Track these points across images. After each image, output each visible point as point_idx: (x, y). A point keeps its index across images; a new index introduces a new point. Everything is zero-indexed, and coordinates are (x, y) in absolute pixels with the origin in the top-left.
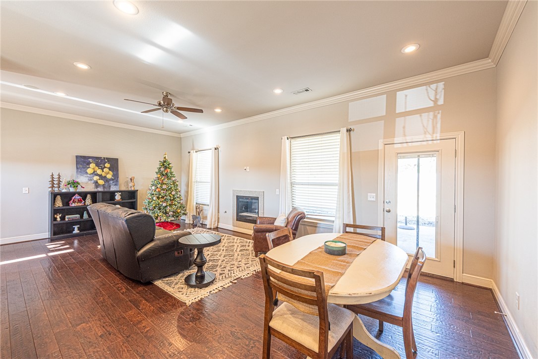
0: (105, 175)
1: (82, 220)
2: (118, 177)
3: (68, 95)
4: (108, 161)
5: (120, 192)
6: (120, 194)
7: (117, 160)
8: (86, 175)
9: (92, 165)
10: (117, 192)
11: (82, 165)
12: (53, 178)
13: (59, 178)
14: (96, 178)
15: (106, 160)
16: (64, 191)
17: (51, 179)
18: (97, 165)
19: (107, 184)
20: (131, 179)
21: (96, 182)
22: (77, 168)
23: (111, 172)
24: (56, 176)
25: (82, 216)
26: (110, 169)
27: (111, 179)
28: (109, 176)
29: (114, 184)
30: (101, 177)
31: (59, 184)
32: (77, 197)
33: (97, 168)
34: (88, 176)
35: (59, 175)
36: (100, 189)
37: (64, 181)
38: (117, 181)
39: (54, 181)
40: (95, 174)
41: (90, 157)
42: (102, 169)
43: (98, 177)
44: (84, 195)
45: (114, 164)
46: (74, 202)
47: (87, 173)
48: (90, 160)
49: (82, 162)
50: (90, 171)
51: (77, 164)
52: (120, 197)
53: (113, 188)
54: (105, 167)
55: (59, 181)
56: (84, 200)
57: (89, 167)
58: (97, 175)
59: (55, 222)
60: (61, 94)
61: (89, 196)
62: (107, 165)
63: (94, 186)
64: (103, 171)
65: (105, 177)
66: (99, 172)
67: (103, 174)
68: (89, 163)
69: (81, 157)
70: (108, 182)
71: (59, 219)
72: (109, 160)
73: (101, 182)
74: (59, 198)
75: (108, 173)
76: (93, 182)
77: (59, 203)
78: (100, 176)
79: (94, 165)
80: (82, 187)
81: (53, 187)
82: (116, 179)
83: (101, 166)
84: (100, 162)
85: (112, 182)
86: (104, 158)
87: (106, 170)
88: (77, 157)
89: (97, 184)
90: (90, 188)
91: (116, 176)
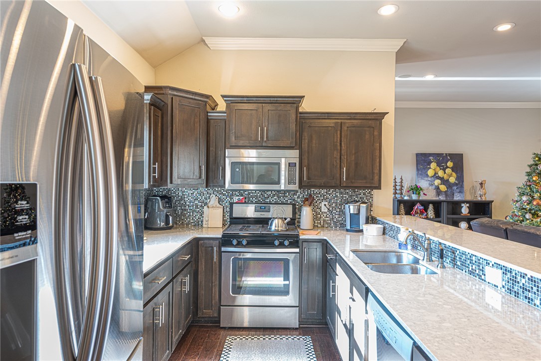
0: (448, 178)
2: (463, 181)
3: (436, 76)
4: (451, 159)
5: (467, 202)
6: (468, 205)
7: (461, 156)
8: (426, 179)
9: (433, 165)
10: (464, 202)
11: (422, 165)
12: (396, 182)
13: (402, 182)
14: (437, 182)
15: (449, 158)
16: (406, 198)
17: (393, 184)
18: (439, 165)
19: (449, 191)
20: (481, 184)
21: (437, 188)
22: (418, 170)
23: (454, 174)
24: (398, 180)
26: (453, 169)
27: (455, 184)
28: (452, 180)
29: (458, 190)
30: (444, 181)
31: (401, 189)
32: (419, 207)
33: (438, 168)
34: (429, 179)
35: (401, 179)
36: (443, 198)
37: (406, 185)
38: (462, 187)
39: (397, 186)
40: (436, 176)
41: (430, 155)
42: (444, 170)
43: (439, 181)
47: (427, 176)
48: (431, 158)
49: (423, 160)
50: (430, 173)
51: (417, 164)
52: (467, 210)
53: (457, 197)
54: (447, 167)
55: (402, 186)
56: (426, 211)
57: (430, 168)
58: (439, 178)
60: (430, 78)
61: (431, 206)
62: (450, 164)
63: (435, 193)
64: (445, 173)
65: (448, 180)
66: (441, 173)
67: (446, 177)
68: (430, 163)
69: (422, 154)
70: (451, 188)
72: (452, 157)
73: (443, 188)
74: (402, 206)
75: (450, 176)
76: (434, 187)
77: (403, 213)
78: (442, 179)
79: (435, 164)
80: (424, 194)
81: (395, 193)
82: (461, 184)
83: (442, 166)
84: (441, 159)
85: (455, 188)
86: (446, 154)
87: (448, 171)
88: (417, 155)
89: (438, 191)
90: (431, 196)
91: (460, 179)
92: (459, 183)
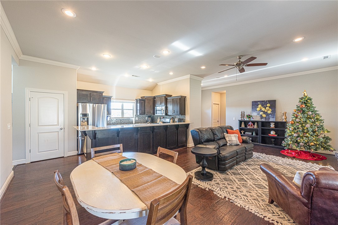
0: (267, 111)
1: (252, 136)
2: (275, 113)
6: (274, 123)
7: (275, 101)
8: (256, 112)
9: (260, 106)
11: (254, 106)
13: (244, 113)
14: (261, 113)
15: (268, 102)
16: (245, 120)
17: (241, 114)
18: (262, 106)
19: (267, 117)
20: (283, 114)
21: (261, 116)
22: (252, 108)
23: (270, 109)
24: (243, 113)
25: (252, 134)
26: (270, 107)
27: (270, 114)
28: (269, 112)
29: (272, 117)
30: (265, 113)
31: (244, 116)
32: (250, 123)
34: (257, 112)
36: (263, 120)
37: (246, 114)
38: (275, 115)
39: (243, 115)
40: (261, 111)
41: (258, 101)
42: (265, 108)
43: (262, 113)
44: (254, 123)
45: (273, 104)
46: (249, 126)
47: (257, 110)
48: (259, 103)
49: (255, 104)
50: (258, 109)
51: (252, 106)
52: (274, 126)
53: (270, 120)
54: (267, 106)
56: (254, 125)
57: (258, 107)
58: (262, 111)
59: (241, 134)
61: (256, 123)
62: (268, 105)
63: (260, 118)
64: (266, 109)
65: (267, 112)
66: (263, 109)
67: (266, 111)
68: (258, 105)
69: (254, 102)
70: (268, 116)
71: (243, 133)
72: (270, 102)
73: (264, 116)
74: (243, 123)
76: (259, 115)
77: (243, 126)
78: (264, 112)
79: (261, 105)
80: (253, 118)
81: (241, 117)
83: (264, 106)
84: (264, 103)
85: (271, 116)
86: (267, 101)
87: (267, 108)
89: (262, 117)
90: (258, 119)
91: (274, 111)
92: (273, 113)
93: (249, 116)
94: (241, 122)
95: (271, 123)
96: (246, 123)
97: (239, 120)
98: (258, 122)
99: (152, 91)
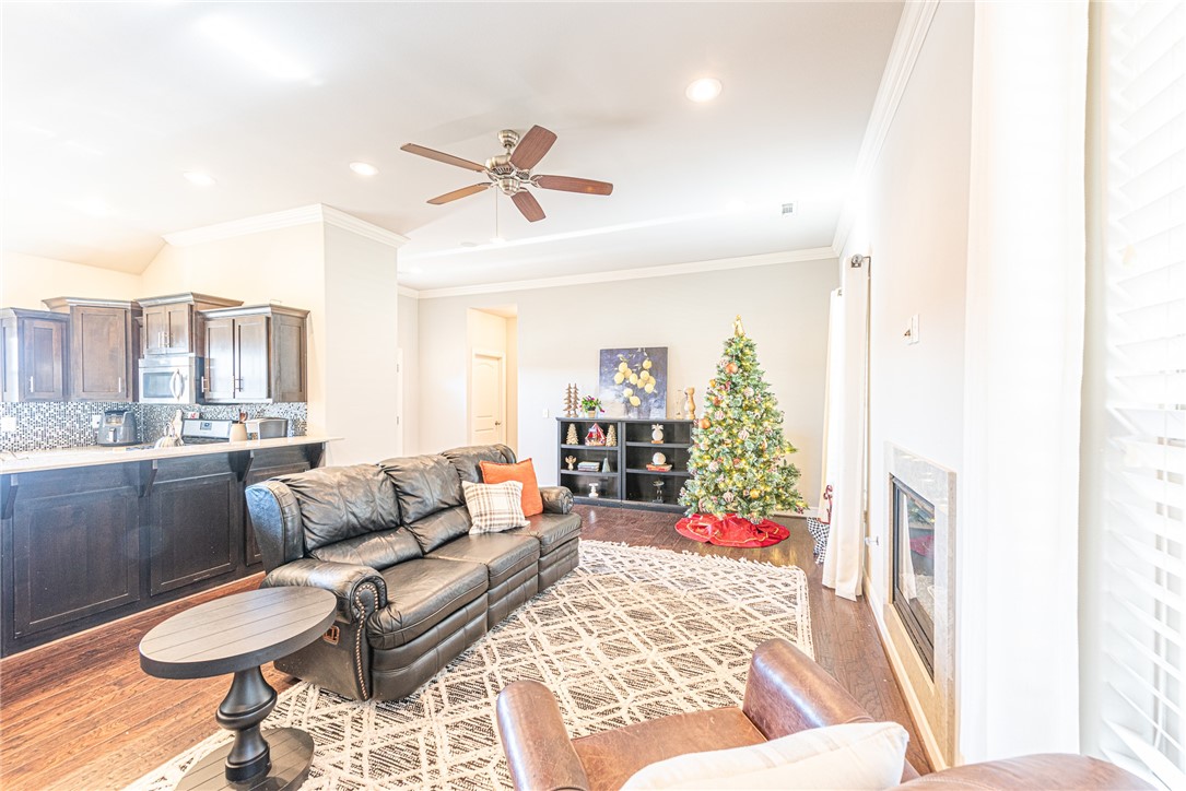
0: (642, 385)
1: (599, 474)
2: (665, 390)
4: (649, 355)
5: (664, 423)
6: (661, 427)
7: (664, 350)
8: (612, 387)
9: (623, 367)
10: (658, 423)
11: (607, 367)
12: (570, 393)
13: (576, 393)
14: (627, 392)
15: (645, 354)
16: (579, 416)
17: (567, 396)
18: (630, 365)
19: (644, 405)
20: (686, 393)
21: (627, 401)
22: (601, 374)
23: (653, 380)
24: (573, 391)
25: (601, 468)
26: (651, 372)
27: (655, 395)
28: (650, 388)
29: (657, 405)
30: (637, 391)
31: (576, 403)
33: (630, 371)
34: (616, 388)
35: (577, 387)
36: (633, 416)
37: (582, 397)
38: (664, 398)
39: (572, 400)
40: (626, 383)
41: (619, 351)
42: (638, 373)
43: (630, 391)
44: (604, 426)
45: (658, 359)
46: (591, 438)
47: (614, 382)
48: (620, 356)
49: (609, 359)
50: (618, 378)
51: (601, 366)
52: (660, 435)
53: (652, 415)
54: (643, 369)
55: (576, 399)
56: (605, 433)
57: (618, 371)
58: (630, 386)
59: (564, 471)
61: (612, 428)
62: (647, 364)
63: (623, 409)
64: (639, 378)
65: (643, 389)
66: (633, 379)
67: (640, 384)
68: (617, 363)
69: (607, 351)
70: (647, 400)
71: (571, 466)
72: (651, 352)
73: (635, 401)
74: (572, 428)
75: (647, 382)
76: (622, 400)
77: (572, 439)
78: (634, 387)
79: (626, 365)
80: (602, 411)
81: (567, 409)
82: (662, 394)
83: (636, 367)
84: (634, 357)
85: (653, 400)
86: (642, 349)
87: (645, 374)
88: (602, 352)
89: (628, 405)
90: (617, 412)
91: (662, 386)
92: (659, 393)
93: (591, 404)
94: (565, 426)
95: (654, 427)
96: (581, 428)
97: (558, 419)
98: (615, 424)
99: (139, 274)
